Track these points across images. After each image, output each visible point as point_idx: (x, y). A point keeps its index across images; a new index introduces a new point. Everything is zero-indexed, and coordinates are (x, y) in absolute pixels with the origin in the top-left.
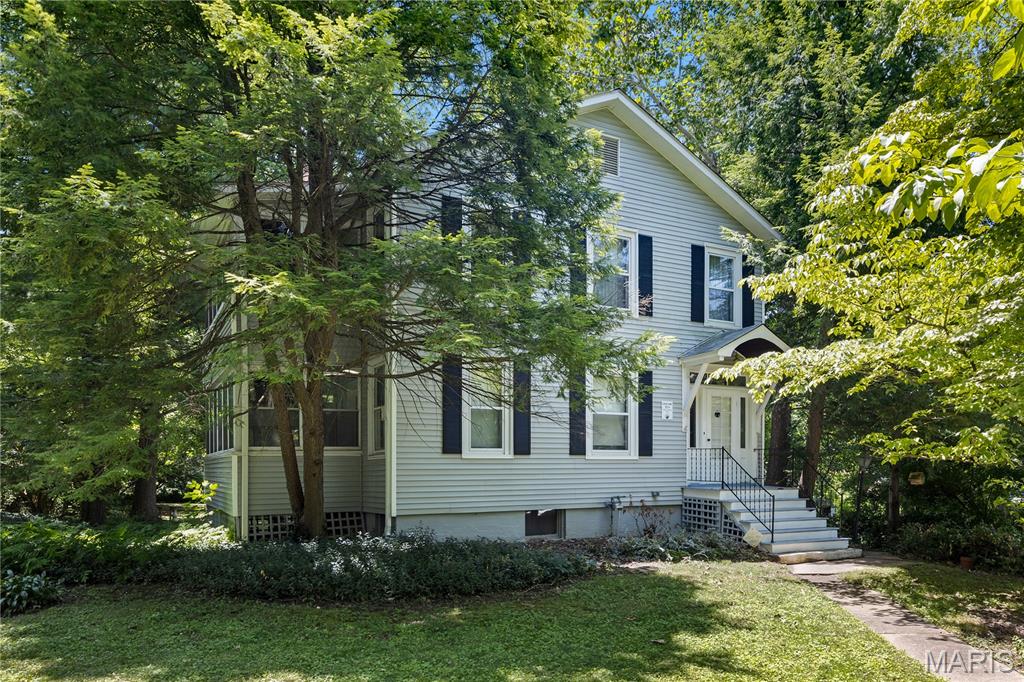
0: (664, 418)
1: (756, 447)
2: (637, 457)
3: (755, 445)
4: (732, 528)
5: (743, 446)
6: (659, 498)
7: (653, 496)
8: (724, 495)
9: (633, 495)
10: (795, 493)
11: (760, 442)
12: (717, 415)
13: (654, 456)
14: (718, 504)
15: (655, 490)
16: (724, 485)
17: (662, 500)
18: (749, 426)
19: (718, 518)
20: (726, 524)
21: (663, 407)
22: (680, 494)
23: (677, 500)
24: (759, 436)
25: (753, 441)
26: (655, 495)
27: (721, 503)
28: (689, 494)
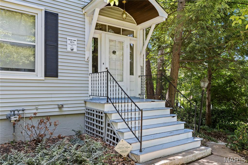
0: (69, 49)
1: (140, 75)
2: (43, 78)
3: (139, 74)
4: (112, 135)
5: (132, 73)
6: (64, 109)
7: (60, 108)
8: (108, 108)
9: (39, 107)
10: (163, 103)
11: (142, 71)
12: (114, 52)
13: (59, 78)
14: (103, 115)
15: (60, 103)
16: (108, 99)
17: (66, 110)
18: (136, 62)
19: (103, 126)
20: (108, 131)
21: (69, 42)
22: (84, 105)
23: (82, 110)
24: (142, 68)
25: (138, 71)
26: (61, 107)
27: (106, 114)
28: (89, 106)
